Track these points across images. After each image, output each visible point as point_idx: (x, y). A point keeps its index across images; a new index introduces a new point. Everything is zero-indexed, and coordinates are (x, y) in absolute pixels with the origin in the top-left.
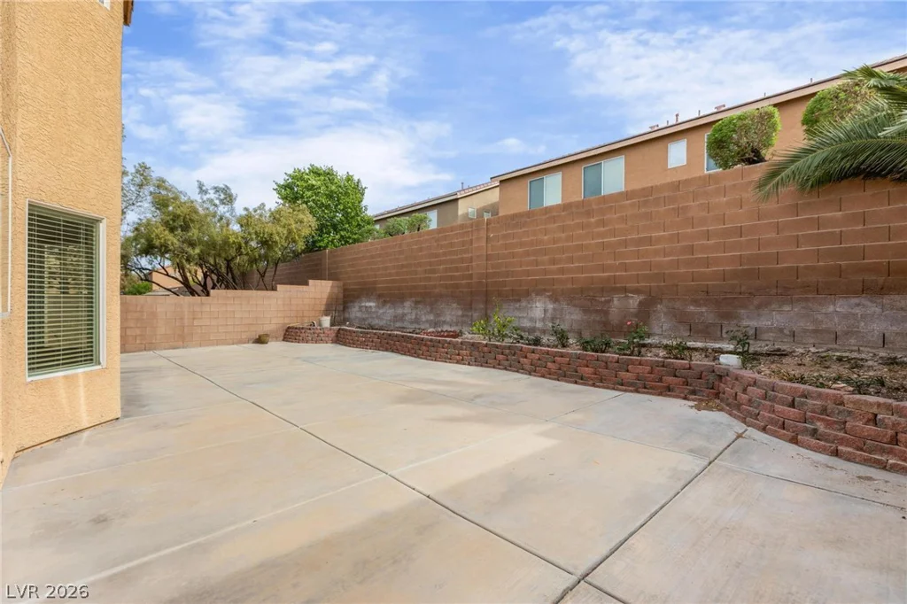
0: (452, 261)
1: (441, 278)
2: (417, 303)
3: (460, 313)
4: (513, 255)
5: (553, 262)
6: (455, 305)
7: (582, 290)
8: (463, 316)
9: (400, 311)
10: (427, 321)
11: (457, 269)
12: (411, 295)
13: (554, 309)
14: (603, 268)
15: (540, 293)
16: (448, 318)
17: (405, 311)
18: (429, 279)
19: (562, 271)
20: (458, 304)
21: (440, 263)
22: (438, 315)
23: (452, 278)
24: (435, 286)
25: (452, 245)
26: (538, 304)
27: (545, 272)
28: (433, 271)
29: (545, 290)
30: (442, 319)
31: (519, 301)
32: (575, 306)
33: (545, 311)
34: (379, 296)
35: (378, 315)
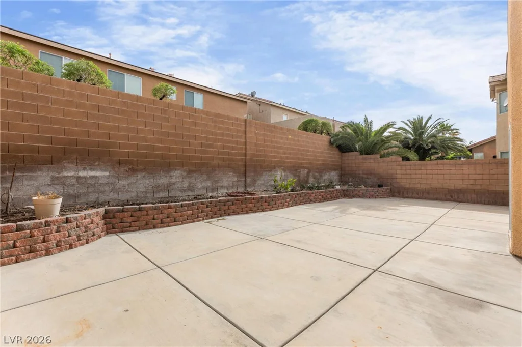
0: (228, 142)
1: (219, 153)
2: (190, 172)
3: (236, 179)
4: (268, 146)
5: (285, 153)
6: (231, 174)
7: (293, 167)
8: (238, 181)
9: (164, 180)
10: (204, 188)
11: (233, 148)
12: (181, 165)
13: (285, 175)
14: (299, 159)
15: (280, 167)
16: (225, 184)
17: (173, 181)
18: (207, 152)
19: (287, 158)
20: (234, 173)
21: (218, 140)
22: (216, 182)
23: (228, 154)
24: (212, 159)
25: (228, 129)
26: (279, 173)
27: (281, 158)
28: (212, 146)
29: (281, 166)
30: (220, 184)
31: (271, 171)
32: (291, 173)
33: (282, 176)
34: (119, 163)
35: (118, 186)
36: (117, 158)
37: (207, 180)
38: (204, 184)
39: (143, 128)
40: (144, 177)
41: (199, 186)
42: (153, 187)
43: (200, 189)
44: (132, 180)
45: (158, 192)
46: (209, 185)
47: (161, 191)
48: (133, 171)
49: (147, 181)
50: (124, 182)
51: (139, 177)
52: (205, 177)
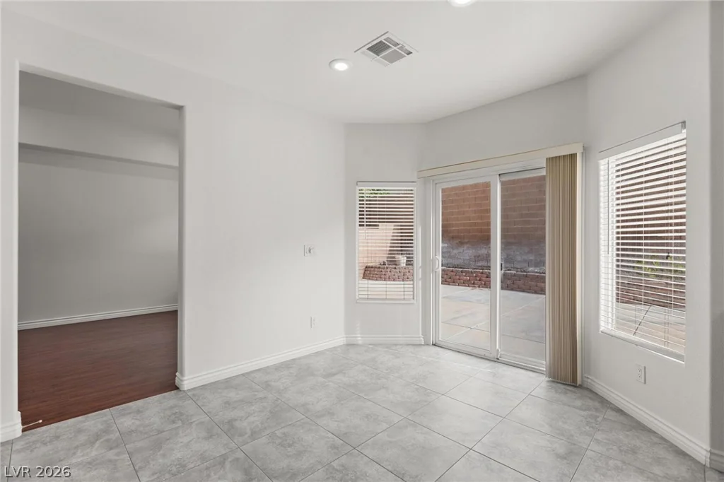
34: (453, 238)
35: (452, 254)
36: (451, 235)
37: (529, 252)
38: (525, 257)
39: (468, 209)
40: (468, 248)
41: (519, 258)
42: (475, 257)
43: (519, 262)
44: (461, 250)
45: (479, 261)
46: (531, 258)
47: (482, 260)
48: (461, 244)
49: (471, 251)
50: (455, 251)
51: (465, 248)
52: (526, 249)
